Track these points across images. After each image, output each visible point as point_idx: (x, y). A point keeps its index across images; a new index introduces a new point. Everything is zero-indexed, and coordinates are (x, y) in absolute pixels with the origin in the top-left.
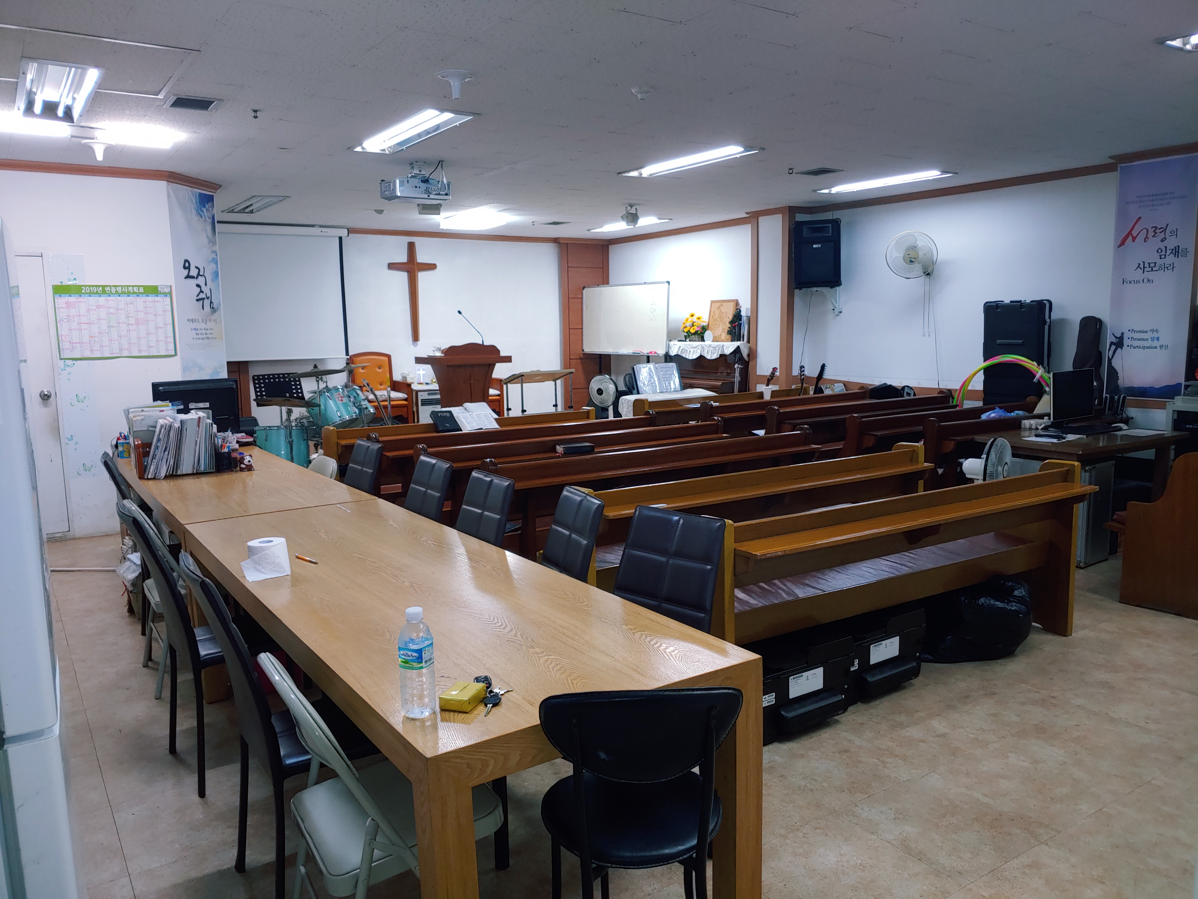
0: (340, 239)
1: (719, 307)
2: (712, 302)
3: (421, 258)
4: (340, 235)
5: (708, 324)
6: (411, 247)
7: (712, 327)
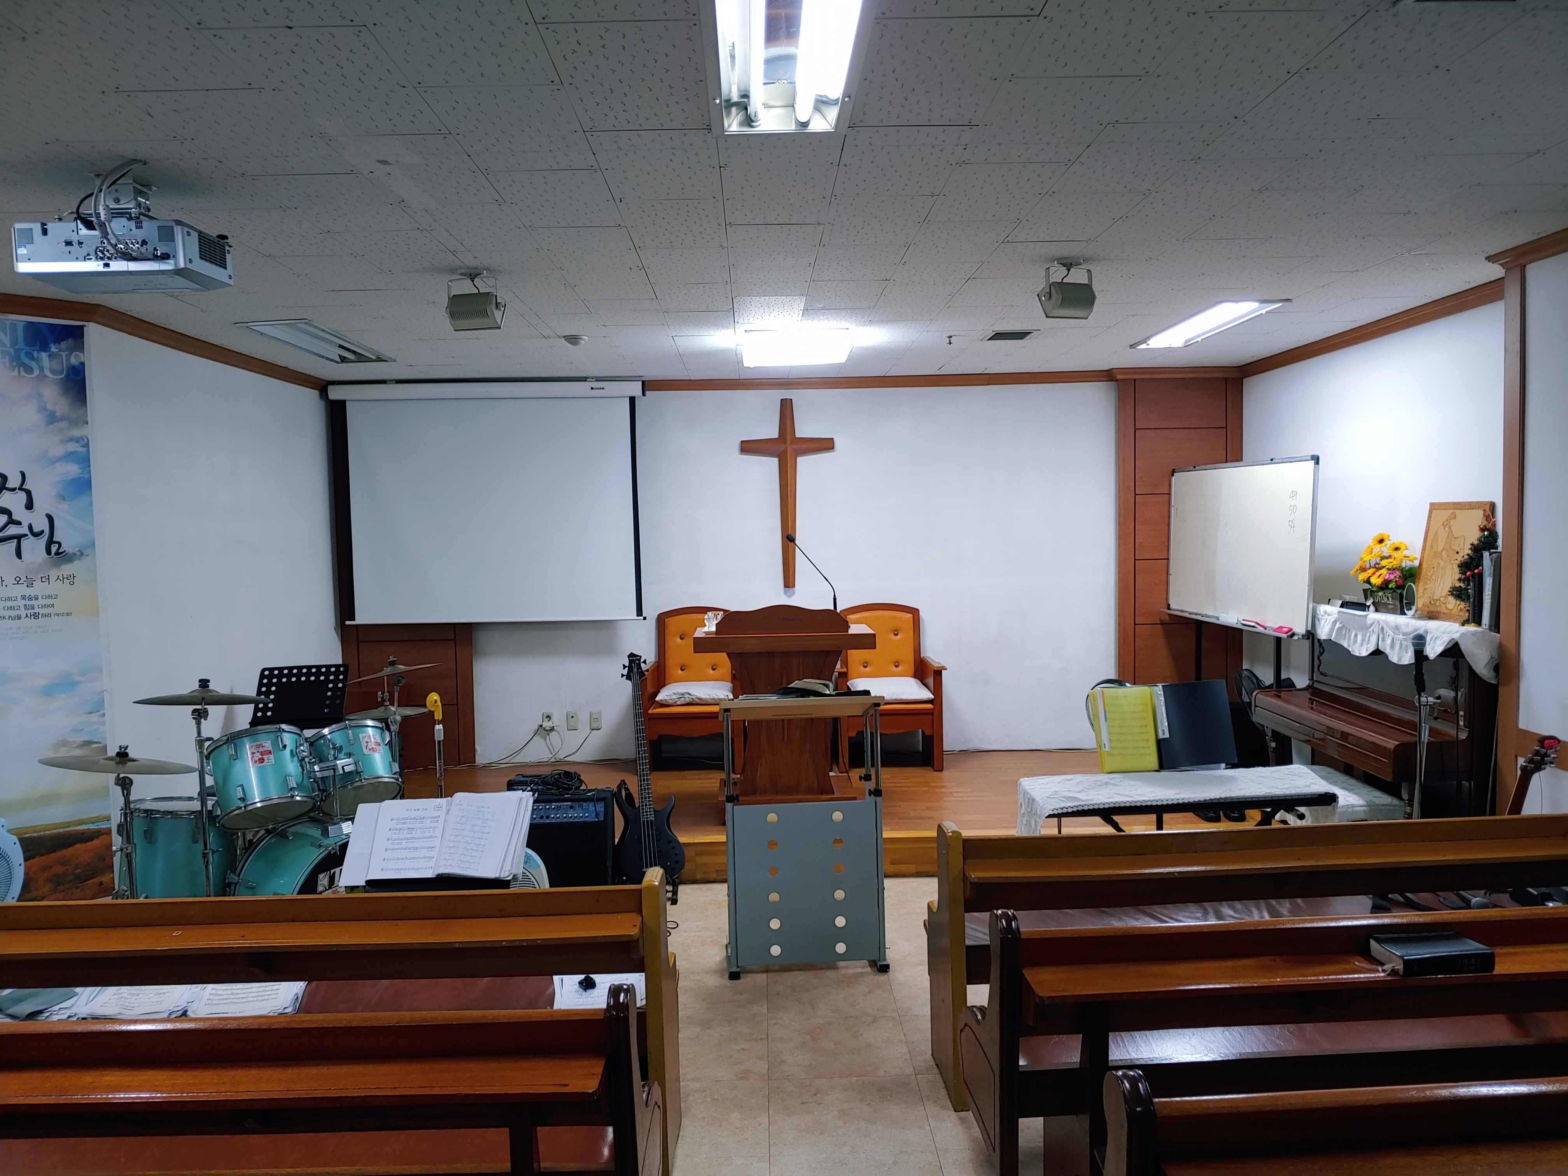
0: (632, 400)
1: (1448, 520)
2: (1434, 507)
3: (804, 429)
4: (632, 395)
5: (1421, 564)
6: (786, 407)
7: (1429, 574)
